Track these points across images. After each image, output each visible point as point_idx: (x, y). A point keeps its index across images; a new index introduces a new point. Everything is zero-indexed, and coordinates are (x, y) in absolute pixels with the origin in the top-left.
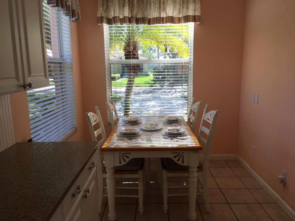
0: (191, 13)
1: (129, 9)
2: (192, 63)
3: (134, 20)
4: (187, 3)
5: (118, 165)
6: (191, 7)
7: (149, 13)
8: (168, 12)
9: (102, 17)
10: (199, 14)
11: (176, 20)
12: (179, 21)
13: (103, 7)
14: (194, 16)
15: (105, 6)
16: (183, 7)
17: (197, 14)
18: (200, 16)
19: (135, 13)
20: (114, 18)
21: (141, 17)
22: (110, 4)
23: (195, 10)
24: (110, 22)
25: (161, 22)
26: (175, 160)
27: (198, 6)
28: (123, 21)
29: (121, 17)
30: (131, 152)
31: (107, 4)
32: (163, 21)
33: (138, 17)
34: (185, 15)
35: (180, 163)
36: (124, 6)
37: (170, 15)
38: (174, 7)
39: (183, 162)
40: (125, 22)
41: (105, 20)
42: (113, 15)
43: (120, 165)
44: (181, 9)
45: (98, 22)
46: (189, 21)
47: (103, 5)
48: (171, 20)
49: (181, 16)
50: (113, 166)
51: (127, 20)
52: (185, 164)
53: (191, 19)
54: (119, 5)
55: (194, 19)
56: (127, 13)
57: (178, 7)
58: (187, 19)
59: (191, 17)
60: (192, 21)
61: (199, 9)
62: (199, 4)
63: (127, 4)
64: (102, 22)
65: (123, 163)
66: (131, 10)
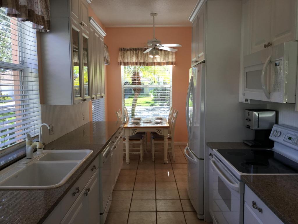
0: (170, 60)
1: (136, 57)
2: (172, 87)
3: (139, 64)
4: (168, 55)
5: (131, 135)
6: (170, 57)
7: (147, 60)
8: (157, 60)
9: (121, 62)
10: (175, 61)
11: (162, 63)
12: (164, 64)
13: (121, 57)
14: (172, 62)
15: (123, 56)
16: (166, 57)
17: (173, 61)
18: (175, 62)
19: (139, 60)
20: (127, 62)
21: (143, 62)
22: (125, 55)
23: (172, 59)
24: (125, 64)
25: (154, 64)
26: (158, 133)
27: (174, 57)
28: (132, 64)
29: (131, 62)
30: (137, 129)
31: (124, 55)
32: (155, 64)
33: (141, 62)
34: (167, 61)
35: (160, 134)
36: (133, 56)
37: (159, 61)
38: (161, 57)
39: (161, 134)
40: (134, 65)
41: (122, 64)
42: (127, 61)
43: (132, 135)
44: (165, 58)
45: (119, 65)
46: (169, 65)
47: (122, 56)
48: (159, 64)
49: (165, 61)
50: (129, 136)
51: (135, 63)
52: (162, 135)
53: (170, 63)
54: (131, 56)
55: (172, 63)
56: (134, 60)
57: (163, 57)
58: (168, 63)
59: (170, 62)
60: (171, 65)
61: (175, 58)
62: (175, 55)
63: (135, 55)
64: (121, 65)
65: (133, 134)
66: (137, 58)
